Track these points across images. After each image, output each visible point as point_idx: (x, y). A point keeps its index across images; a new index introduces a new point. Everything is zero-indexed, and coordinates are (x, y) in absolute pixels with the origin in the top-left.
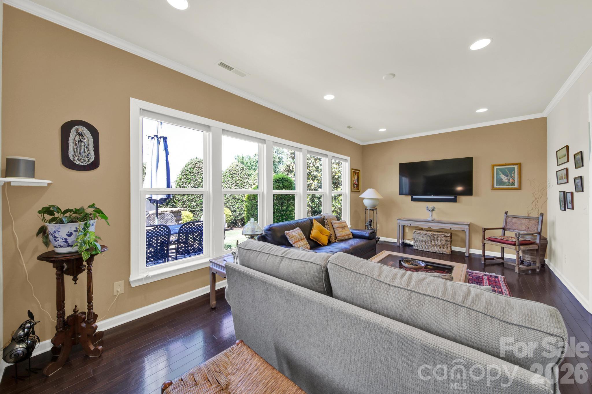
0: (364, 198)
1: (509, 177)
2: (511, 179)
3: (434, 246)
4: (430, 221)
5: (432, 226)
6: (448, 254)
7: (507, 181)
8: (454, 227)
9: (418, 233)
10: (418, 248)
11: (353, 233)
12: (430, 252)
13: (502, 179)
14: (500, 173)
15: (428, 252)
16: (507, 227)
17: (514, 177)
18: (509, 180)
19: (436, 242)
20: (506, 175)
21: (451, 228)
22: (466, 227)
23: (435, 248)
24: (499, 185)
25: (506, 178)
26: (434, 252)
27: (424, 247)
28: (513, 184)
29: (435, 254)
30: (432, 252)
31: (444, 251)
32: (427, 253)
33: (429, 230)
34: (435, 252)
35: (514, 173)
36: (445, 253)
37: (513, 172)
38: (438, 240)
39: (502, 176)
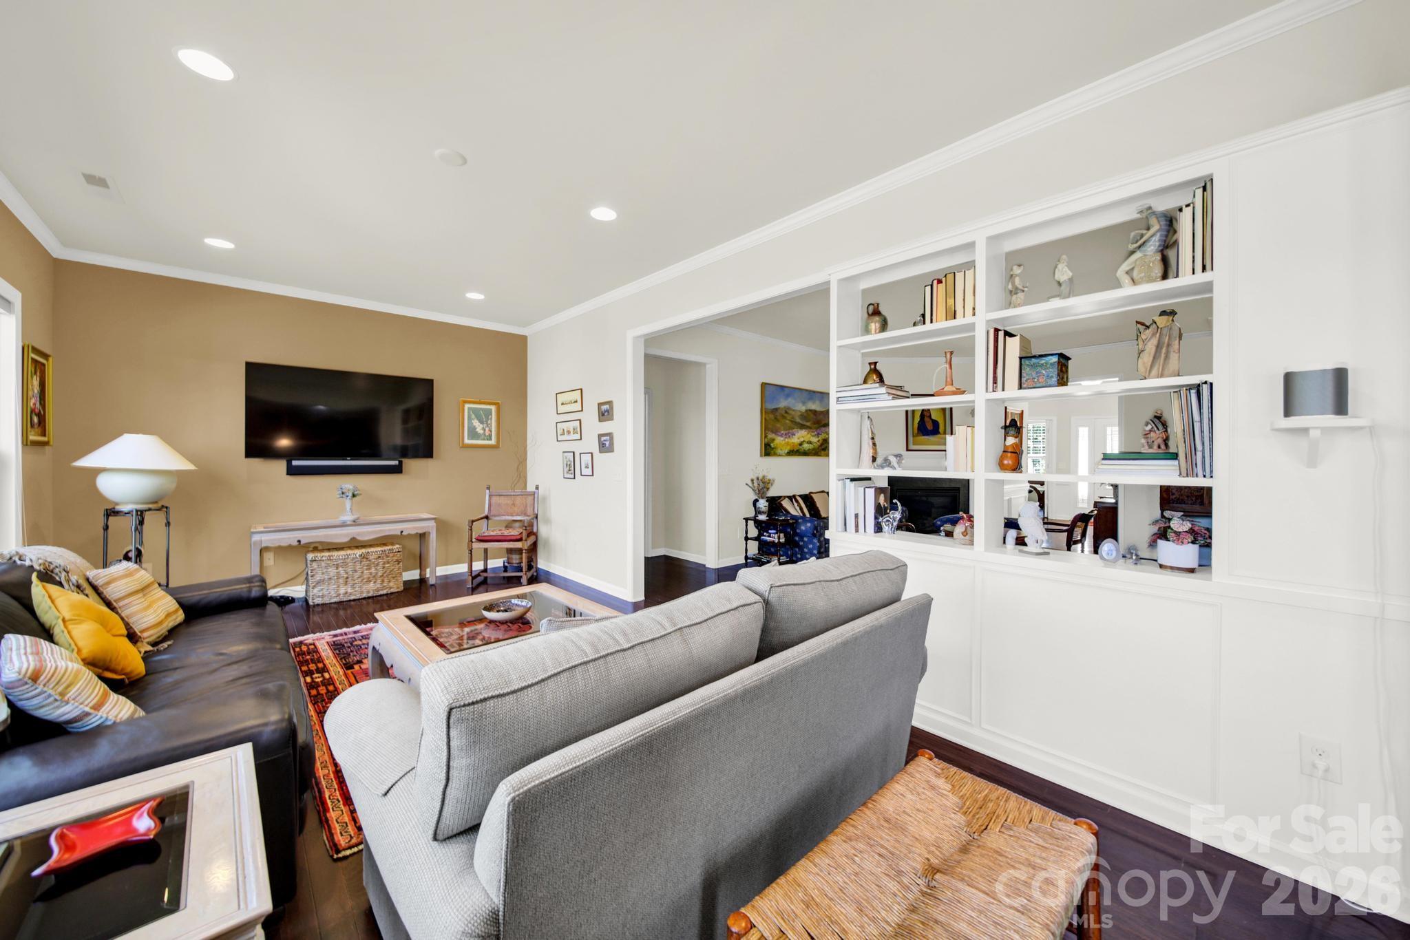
0: (97, 471)
1: (485, 425)
2: (487, 429)
3: (369, 581)
4: (348, 523)
5: (359, 534)
6: (398, 592)
7: (482, 432)
8: (407, 528)
9: (324, 558)
10: (327, 600)
11: (181, 600)
12: (359, 599)
13: (475, 428)
14: (473, 416)
15: (354, 600)
16: (492, 514)
17: (491, 426)
18: (485, 430)
19: (373, 570)
20: (481, 422)
21: (402, 532)
22: (430, 525)
23: (372, 584)
24: (472, 439)
25: (481, 426)
26: (369, 598)
27: (342, 591)
28: (490, 438)
29: (370, 600)
30: (364, 598)
31: (391, 588)
32: (352, 603)
33: (354, 544)
34: (370, 595)
35: (491, 419)
36: (392, 590)
37: (490, 417)
38: (377, 565)
39: (476, 423)
